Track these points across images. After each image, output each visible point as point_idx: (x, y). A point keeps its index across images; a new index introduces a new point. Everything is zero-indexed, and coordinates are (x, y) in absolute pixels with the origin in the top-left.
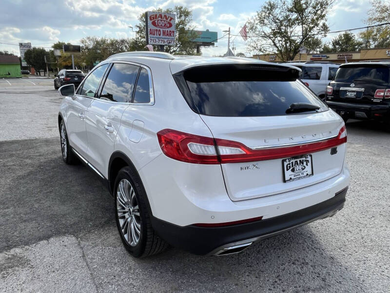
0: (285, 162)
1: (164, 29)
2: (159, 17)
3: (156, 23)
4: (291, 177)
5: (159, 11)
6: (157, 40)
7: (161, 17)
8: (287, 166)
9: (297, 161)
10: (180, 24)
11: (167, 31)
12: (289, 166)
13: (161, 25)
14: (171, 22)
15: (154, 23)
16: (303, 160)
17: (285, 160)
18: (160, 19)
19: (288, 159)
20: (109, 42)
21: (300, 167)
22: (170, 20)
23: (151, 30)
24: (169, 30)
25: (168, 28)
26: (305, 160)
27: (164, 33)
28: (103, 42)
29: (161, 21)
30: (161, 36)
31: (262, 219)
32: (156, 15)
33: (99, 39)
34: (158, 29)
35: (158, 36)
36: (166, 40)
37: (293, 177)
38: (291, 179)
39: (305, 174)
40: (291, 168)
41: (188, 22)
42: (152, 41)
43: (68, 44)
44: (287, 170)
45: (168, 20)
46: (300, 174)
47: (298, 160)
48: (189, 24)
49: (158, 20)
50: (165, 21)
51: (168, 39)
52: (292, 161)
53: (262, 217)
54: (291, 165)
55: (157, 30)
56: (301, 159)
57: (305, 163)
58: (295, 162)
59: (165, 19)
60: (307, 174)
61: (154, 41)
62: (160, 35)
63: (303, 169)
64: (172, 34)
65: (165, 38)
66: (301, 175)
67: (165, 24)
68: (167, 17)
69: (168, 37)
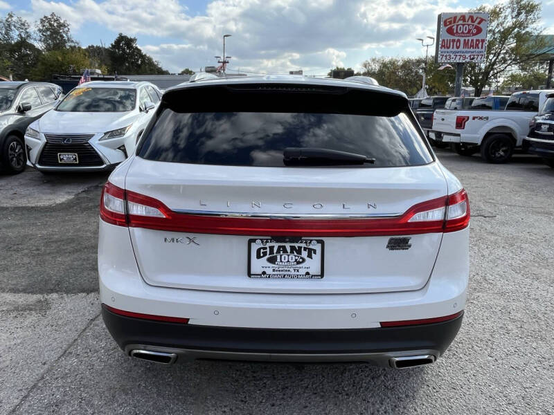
0: (252, 244)
1: (467, 39)
2: (460, 20)
3: (453, 30)
4: (265, 270)
5: (480, 9)
6: (453, 56)
7: (464, 20)
8: (259, 251)
9: (284, 247)
10: (515, 28)
11: (472, 40)
12: (262, 251)
13: (463, 32)
14: (481, 26)
15: (450, 31)
16: (300, 248)
17: (254, 241)
18: (461, 22)
19: (261, 240)
20: (400, 63)
21: (293, 258)
22: (479, 23)
23: (444, 40)
24: (475, 38)
25: (474, 35)
26: (305, 249)
27: (466, 44)
28: (393, 63)
29: (463, 25)
30: (461, 49)
31: (189, 323)
32: (455, 18)
33: (387, 60)
34: (456, 38)
35: (455, 49)
36: (467, 55)
37: (269, 271)
38: (264, 273)
39: (302, 272)
40: (268, 256)
41: (533, 23)
42: (444, 58)
43: (349, 69)
44: (259, 257)
45: (476, 24)
46: (292, 270)
47: (288, 246)
48: (534, 25)
49: (457, 26)
50: (469, 25)
51: (472, 52)
52: (269, 245)
53: (188, 320)
54: (268, 250)
55: (454, 41)
56: (297, 245)
57: (304, 254)
58: (279, 247)
59: (470, 22)
60: (308, 273)
61: (448, 57)
62: (458, 48)
63: (298, 263)
64: (480, 45)
65: (467, 52)
66: (293, 272)
67: (469, 30)
68: (475, 18)
69: (472, 50)
